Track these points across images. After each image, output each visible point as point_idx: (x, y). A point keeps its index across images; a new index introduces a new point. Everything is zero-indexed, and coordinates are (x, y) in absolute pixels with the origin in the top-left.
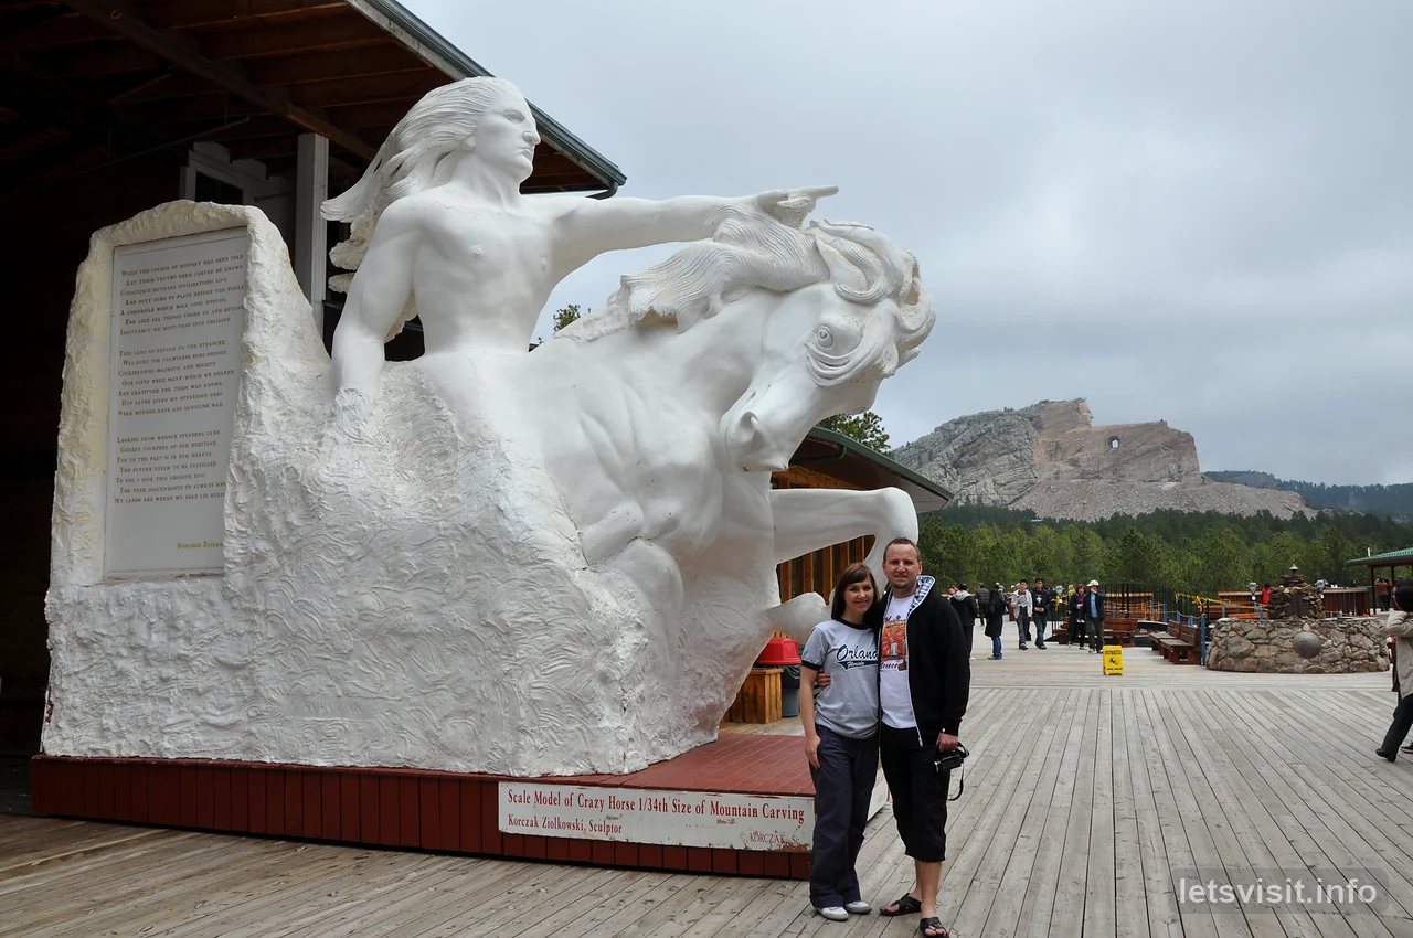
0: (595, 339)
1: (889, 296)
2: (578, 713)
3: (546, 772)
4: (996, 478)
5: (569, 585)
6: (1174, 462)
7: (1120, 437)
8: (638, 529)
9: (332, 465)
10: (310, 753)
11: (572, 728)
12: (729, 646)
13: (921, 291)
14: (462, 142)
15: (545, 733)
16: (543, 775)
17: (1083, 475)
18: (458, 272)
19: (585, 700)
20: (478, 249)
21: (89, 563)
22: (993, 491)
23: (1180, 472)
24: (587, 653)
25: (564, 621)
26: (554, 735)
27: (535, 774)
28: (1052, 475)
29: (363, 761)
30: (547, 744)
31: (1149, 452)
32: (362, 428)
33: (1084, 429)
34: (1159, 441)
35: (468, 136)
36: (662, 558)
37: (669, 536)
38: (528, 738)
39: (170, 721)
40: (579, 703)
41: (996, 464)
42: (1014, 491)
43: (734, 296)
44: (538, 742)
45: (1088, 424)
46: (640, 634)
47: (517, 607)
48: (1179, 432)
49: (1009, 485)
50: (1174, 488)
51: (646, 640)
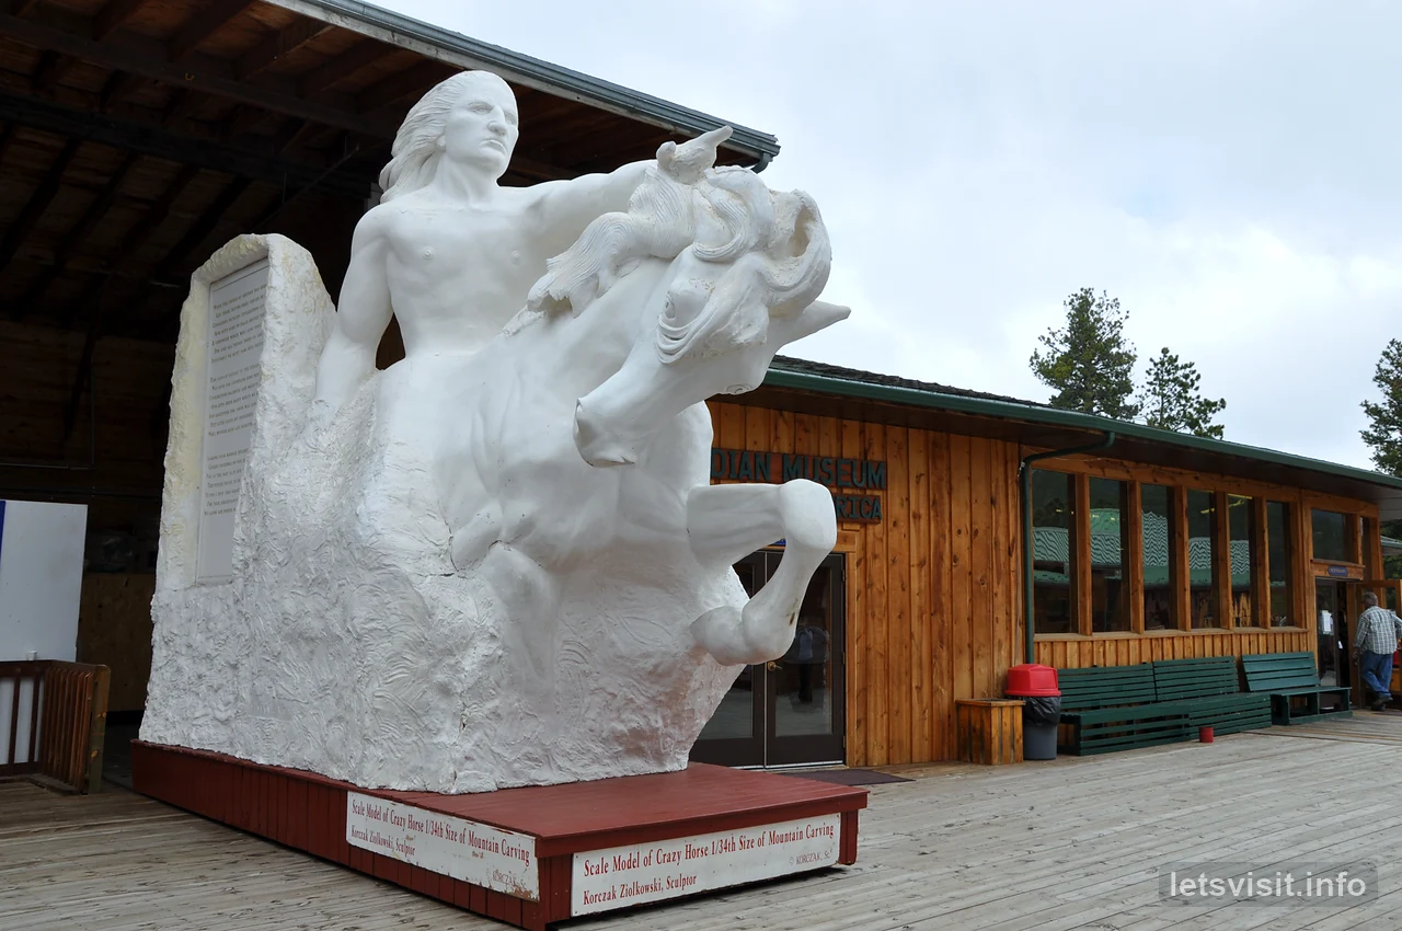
0: (518, 331)
1: (752, 249)
2: (414, 725)
3: (383, 784)
5: (410, 589)
8: (497, 533)
9: (284, 475)
10: (258, 751)
11: (409, 741)
12: (649, 664)
13: (812, 239)
14: (435, 143)
15: (385, 744)
16: (380, 788)
18: (413, 276)
19: (420, 712)
20: (429, 250)
21: (181, 570)
24: (424, 663)
25: (403, 628)
26: (393, 747)
27: (373, 786)
29: (285, 762)
30: (387, 756)
32: (320, 438)
35: (439, 136)
36: (520, 561)
37: (526, 539)
38: (372, 747)
39: (197, 715)
40: (415, 713)
43: (625, 269)
44: (379, 753)
46: (494, 645)
47: (365, 613)
51: (500, 652)
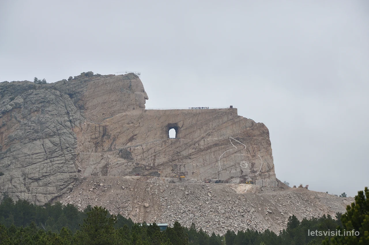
4: (27, 170)
6: (247, 159)
7: (180, 125)
17: (137, 170)
22: (23, 188)
23: (254, 172)
28: (99, 170)
31: (216, 145)
33: (137, 112)
34: (228, 132)
41: (26, 151)
42: (50, 189)
45: (141, 106)
48: (253, 122)
49: (45, 180)
50: (250, 192)
